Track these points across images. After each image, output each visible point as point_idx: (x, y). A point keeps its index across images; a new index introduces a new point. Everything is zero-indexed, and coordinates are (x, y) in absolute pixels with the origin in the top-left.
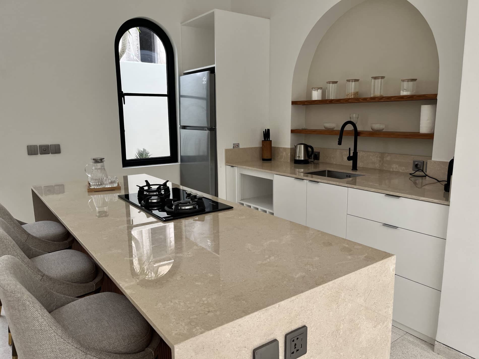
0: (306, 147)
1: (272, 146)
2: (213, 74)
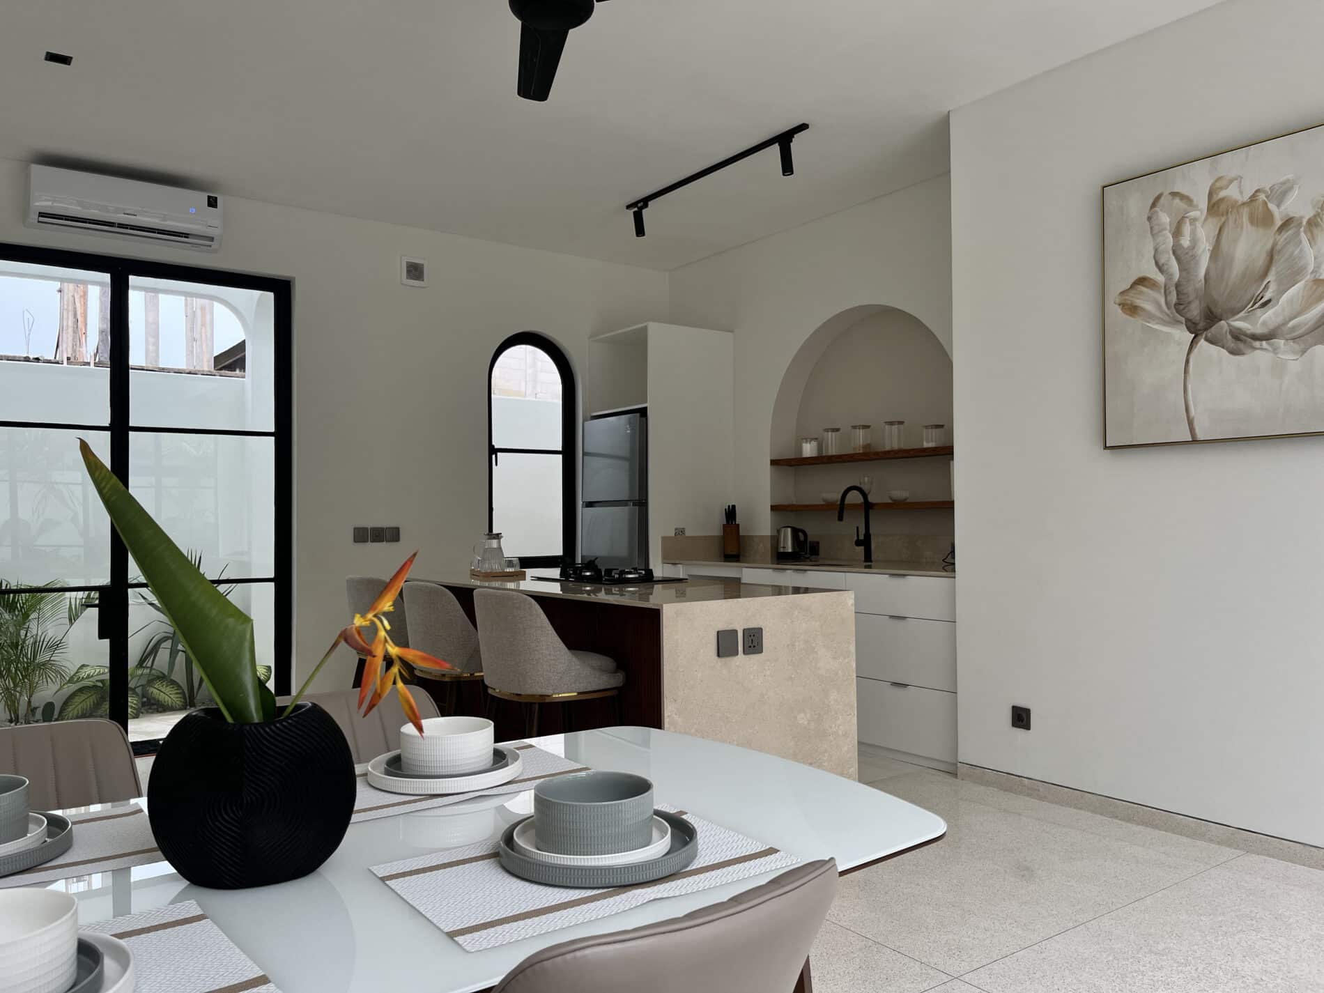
0: (795, 532)
1: (741, 534)
2: (644, 419)
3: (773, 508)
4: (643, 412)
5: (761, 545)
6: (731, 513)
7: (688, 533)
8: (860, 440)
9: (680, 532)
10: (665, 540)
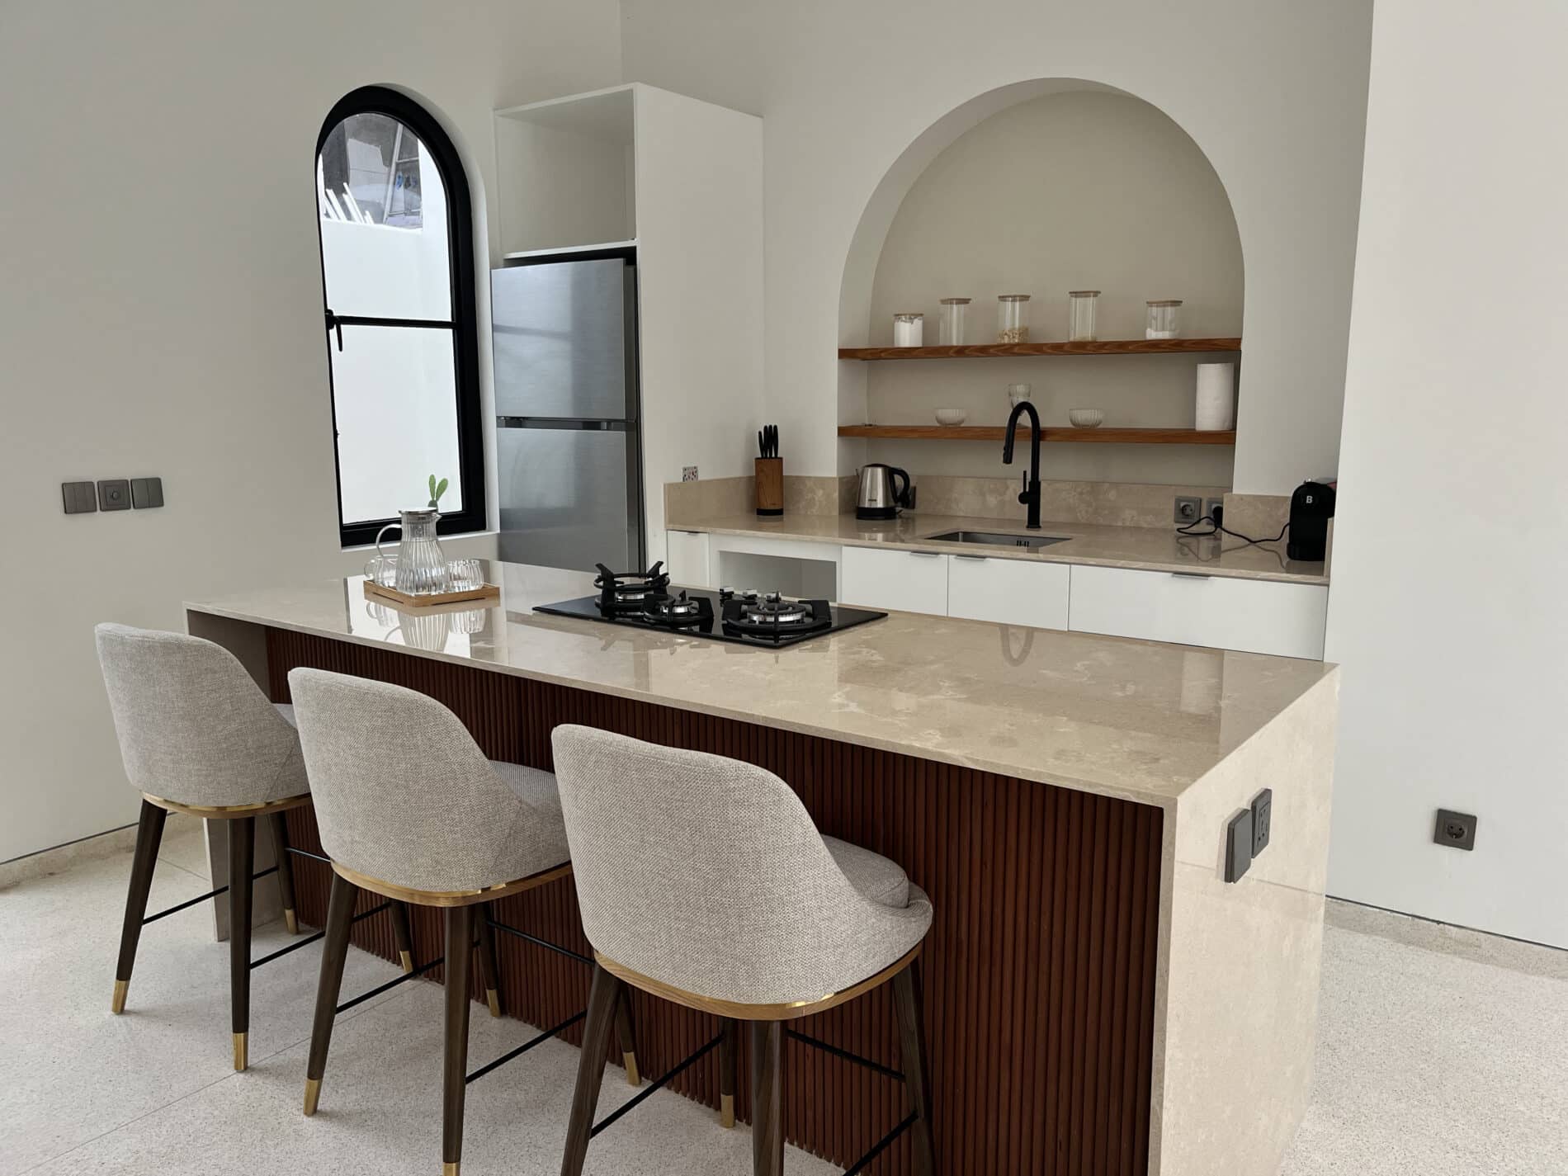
0: (890, 473)
1: (785, 473)
2: (631, 269)
3: (843, 432)
4: (629, 256)
5: (820, 493)
6: (769, 438)
7: (702, 476)
8: (1011, 321)
9: (691, 473)
10: (670, 488)
